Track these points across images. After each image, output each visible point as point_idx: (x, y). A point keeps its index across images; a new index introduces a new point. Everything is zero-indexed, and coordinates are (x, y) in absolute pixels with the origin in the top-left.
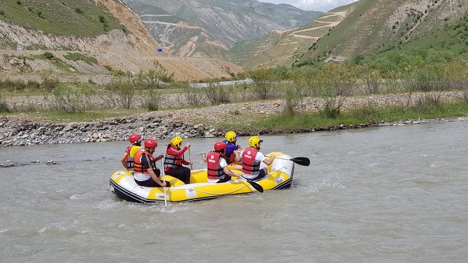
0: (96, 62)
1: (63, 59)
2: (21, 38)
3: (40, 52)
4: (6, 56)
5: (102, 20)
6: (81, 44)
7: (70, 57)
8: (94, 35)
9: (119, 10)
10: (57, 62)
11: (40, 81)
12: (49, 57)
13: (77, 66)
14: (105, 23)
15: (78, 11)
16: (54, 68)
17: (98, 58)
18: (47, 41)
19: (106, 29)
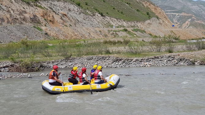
0: (145, 32)
1: (131, 31)
2: (115, 23)
3: (122, 28)
4: (109, 31)
5: (148, 14)
6: (139, 24)
7: (134, 30)
8: (144, 20)
9: (155, 9)
10: (129, 32)
11: (122, 41)
12: (126, 30)
13: (137, 34)
14: (149, 15)
15: (138, 10)
16: (128, 35)
17: (146, 30)
18: (125, 24)
19: (149, 18)
